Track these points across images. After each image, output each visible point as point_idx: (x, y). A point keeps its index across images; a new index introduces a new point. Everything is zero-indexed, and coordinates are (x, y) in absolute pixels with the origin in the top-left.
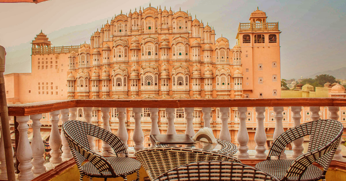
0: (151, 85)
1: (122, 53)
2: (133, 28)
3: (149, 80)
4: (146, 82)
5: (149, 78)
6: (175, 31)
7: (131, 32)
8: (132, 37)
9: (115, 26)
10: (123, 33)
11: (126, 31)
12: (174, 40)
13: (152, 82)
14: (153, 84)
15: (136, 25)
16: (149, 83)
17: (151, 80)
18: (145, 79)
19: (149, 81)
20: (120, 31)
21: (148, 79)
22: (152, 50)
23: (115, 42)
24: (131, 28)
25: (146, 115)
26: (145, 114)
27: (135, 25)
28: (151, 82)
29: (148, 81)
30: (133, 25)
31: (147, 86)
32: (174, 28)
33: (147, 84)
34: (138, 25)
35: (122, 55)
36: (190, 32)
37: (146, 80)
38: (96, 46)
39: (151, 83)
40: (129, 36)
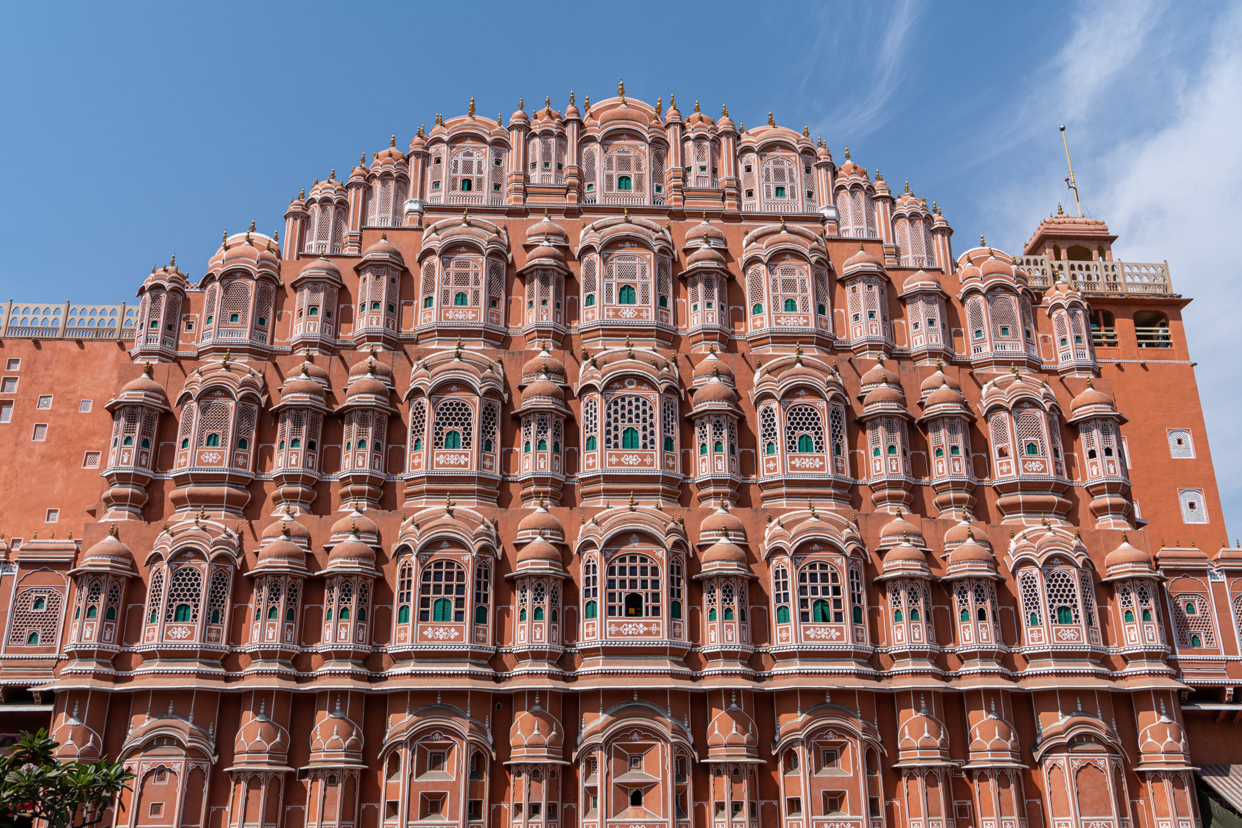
0: (645, 446)
1: (477, 283)
2: (536, 177)
3: (630, 420)
4: (616, 428)
5: (630, 412)
6: (755, 205)
7: (526, 194)
8: (530, 217)
9: (438, 161)
10: (483, 197)
11: (497, 187)
12: (754, 243)
13: (648, 433)
14: (652, 442)
15: (553, 165)
16: (630, 434)
17: (645, 420)
18: (609, 416)
19: (634, 425)
20: (467, 185)
21: (623, 416)
22: (644, 276)
23: (436, 230)
24: (527, 179)
25: (617, 603)
26: (611, 596)
27: (547, 164)
28: (645, 429)
29: (627, 425)
30: (534, 165)
31: (621, 450)
32: (750, 194)
33: (620, 442)
34: (560, 166)
35: (476, 293)
36: (830, 213)
37: (616, 420)
38: (319, 246)
39: (645, 437)
40: (512, 212)
